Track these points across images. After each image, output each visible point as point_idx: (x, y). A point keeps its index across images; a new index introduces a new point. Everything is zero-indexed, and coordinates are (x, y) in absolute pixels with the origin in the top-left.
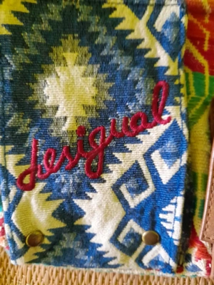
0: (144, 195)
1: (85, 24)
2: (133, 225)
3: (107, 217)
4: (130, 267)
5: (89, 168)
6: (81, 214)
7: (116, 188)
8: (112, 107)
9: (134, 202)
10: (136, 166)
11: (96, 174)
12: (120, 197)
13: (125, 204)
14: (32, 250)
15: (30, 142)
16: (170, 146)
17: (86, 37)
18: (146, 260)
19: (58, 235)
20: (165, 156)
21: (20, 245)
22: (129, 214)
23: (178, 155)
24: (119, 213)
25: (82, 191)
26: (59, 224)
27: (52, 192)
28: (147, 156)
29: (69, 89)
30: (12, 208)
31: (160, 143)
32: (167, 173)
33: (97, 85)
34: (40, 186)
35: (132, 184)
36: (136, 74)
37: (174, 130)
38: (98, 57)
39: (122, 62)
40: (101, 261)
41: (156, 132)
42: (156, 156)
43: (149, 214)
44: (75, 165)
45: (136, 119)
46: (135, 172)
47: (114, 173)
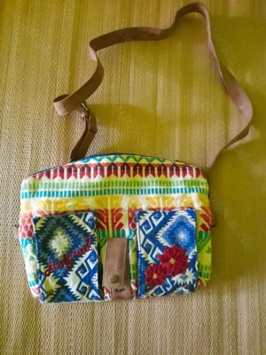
0: (86, 274)
1: (63, 223)
2: (83, 284)
3: (74, 282)
4: (85, 299)
5: (68, 267)
6: (66, 282)
7: (77, 272)
8: (74, 247)
9: (83, 276)
10: (83, 265)
11: (70, 269)
12: (78, 275)
13: (80, 277)
14: (50, 297)
15: (48, 261)
16: (92, 258)
17: (64, 226)
18: (90, 296)
19: (58, 290)
20: (91, 261)
21: (46, 295)
22: (82, 280)
23: (95, 260)
24: (79, 280)
25: (66, 274)
26: (59, 286)
27: (56, 276)
28: (86, 261)
29: (59, 243)
30: (42, 283)
31: (89, 257)
32: (92, 266)
33: (68, 241)
34: (52, 274)
35: (82, 270)
36: (80, 236)
37: (93, 252)
38: (68, 232)
39: (76, 233)
40: (74, 298)
41: (88, 253)
42: (88, 261)
43: (88, 280)
44: (63, 267)
45: (82, 250)
46: (82, 266)
47: (76, 267)
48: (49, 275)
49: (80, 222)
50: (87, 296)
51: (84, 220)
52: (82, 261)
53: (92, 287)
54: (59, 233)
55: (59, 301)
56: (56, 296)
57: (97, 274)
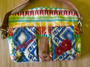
0: (32, 50)
1: (24, 31)
2: (31, 54)
3: (27, 53)
5: (25, 47)
6: (24, 53)
7: (28, 49)
8: (27, 40)
9: (31, 51)
10: (31, 47)
11: (26, 48)
12: (29, 51)
13: (30, 52)
14: (18, 59)
15: (17, 45)
16: (34, 44)
19: (21, 57)
20: (34, 45)
21: (16, 58)
23: (35, 45)
25: (24, 50)
26: (21, 55)
27: (20, 51)
28: (32, 45)
29: (22, 38)
30: (15, 53)
31: (33, 43)
32: (34, 47)
33: (25, 37)
34: (19, 50)
35: (30, 49)
36: (30, 36)
37: (35, 42)
38: (26, 34)
39: (28, 34)
40: (27, 60)
41: (33, 42)
42: (33, 45)
44: (23, 47)
45: (30, 41)
47: (28, 47)
48: (18, 50)
49: (30, 30)
50: (32, 60)
51: (31, 30)
52: (30, 45)
53: (34, 56)
54: (22, 34)
55: (21, 61)
56: (20, 59)
57: (36, 50)
